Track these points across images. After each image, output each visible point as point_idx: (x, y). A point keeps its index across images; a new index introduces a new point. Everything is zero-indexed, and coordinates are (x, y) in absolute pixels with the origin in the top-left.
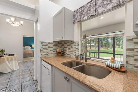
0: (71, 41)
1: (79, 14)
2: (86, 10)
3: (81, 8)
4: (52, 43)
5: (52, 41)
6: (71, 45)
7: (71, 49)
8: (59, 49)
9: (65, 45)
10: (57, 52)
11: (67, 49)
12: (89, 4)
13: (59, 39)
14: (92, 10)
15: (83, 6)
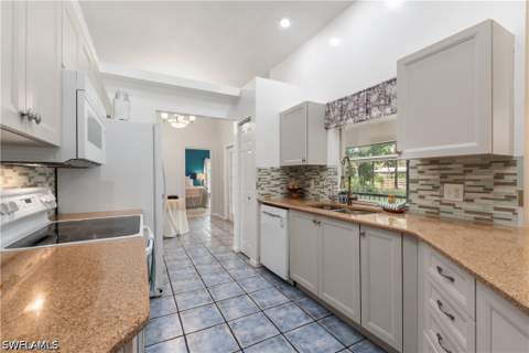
0: (321, 166)
1: (337, 112)
2: (351, 106)
3: (341, 100)
4: (278, 170)
5: (277, 165)
6: (322, 174)
7: (321, 183)
8: (293, 184)
9: (307, 174)
10: (288, 189)
11: (312, 182)
12: (356, 98)
13: (296, 161)
14: (361, 110)
15: (346, 98)
